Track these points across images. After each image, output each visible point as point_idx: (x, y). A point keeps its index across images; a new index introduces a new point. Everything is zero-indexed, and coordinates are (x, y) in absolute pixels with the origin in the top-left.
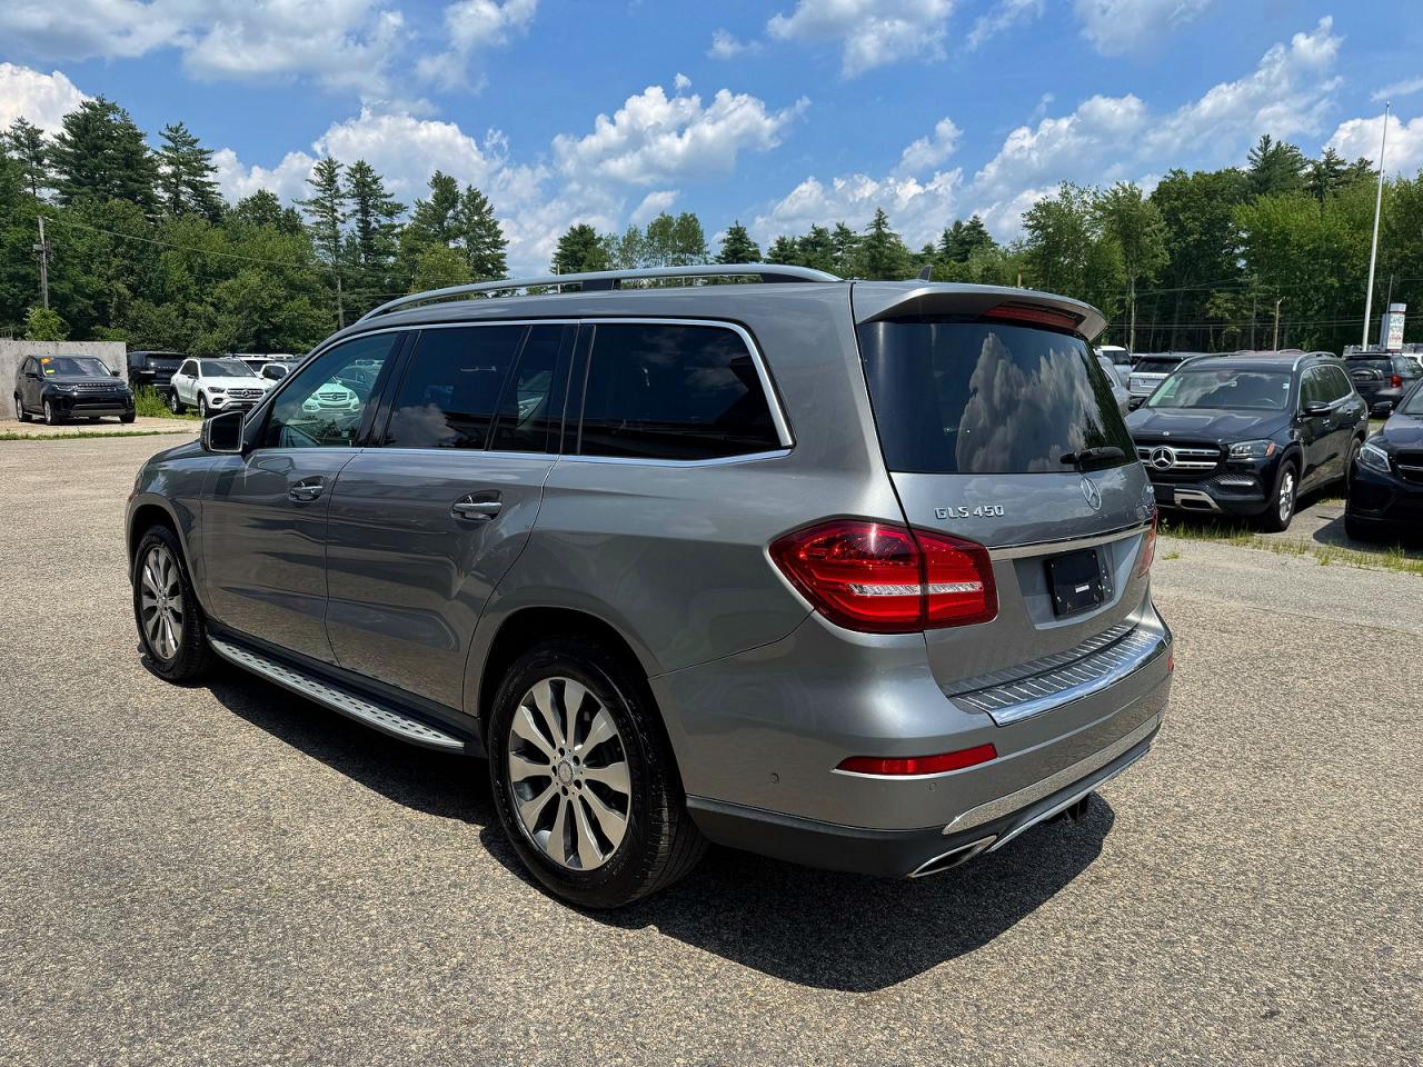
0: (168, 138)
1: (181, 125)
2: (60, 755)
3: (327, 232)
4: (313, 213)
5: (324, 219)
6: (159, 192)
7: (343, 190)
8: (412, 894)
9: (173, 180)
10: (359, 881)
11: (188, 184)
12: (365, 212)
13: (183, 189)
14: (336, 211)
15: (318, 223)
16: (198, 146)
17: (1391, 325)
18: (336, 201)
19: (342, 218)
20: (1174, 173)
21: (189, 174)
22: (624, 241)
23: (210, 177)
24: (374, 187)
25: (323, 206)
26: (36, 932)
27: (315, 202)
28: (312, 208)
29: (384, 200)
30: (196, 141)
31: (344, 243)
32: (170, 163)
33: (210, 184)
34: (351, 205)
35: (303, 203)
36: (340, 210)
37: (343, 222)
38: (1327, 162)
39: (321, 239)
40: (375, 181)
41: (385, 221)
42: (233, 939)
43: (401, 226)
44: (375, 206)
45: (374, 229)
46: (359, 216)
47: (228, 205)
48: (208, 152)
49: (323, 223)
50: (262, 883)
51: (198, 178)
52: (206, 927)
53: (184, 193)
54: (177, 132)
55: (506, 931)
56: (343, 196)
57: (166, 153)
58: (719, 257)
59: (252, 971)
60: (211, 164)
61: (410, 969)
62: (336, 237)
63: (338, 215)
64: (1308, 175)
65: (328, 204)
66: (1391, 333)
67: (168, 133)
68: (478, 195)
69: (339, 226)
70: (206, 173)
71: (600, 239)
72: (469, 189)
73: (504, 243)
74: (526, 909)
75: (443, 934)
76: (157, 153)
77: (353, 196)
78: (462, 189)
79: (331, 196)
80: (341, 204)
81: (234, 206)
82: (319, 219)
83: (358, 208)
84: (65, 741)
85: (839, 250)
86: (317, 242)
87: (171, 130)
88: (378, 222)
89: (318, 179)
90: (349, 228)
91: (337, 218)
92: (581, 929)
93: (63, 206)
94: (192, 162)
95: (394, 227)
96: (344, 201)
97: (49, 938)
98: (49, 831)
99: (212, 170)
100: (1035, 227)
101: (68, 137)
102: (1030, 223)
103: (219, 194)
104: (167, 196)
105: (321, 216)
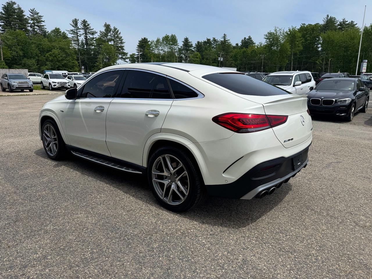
0: (31, 12)
1: (34, 9)
2: (74, 190)
3: (76, 39)
4: (72, 34)
5: (75, 36)
6: (29, 28)
7: (80, 27)
8: (211, 235)
9: (33, 25)
10: (192, 230)
11: (37, 26)
12: (86, 33)
13: (36, 27)
14: (78, 33)
15: (73, 37)
16: (39, 14)
17: (364, 65)
18: (78, 31)
19: (80, 35)
20: (302, 24)
21: (37, 23)
22: (156, 42)
23: (43, 24)
24: (88, 26)
25: (74, 32)
26: (106, 251)
27: (72, 31)
28: (71, 32)
29: (91, 30)
30: (38, 13)
31: (80, 42)
32: (32, 20)
33: (43, 26)
34: (82, 32)
35: (69, 31)
36: (79, 33)
37: (80, 36)
38: (343, 22)
39: (74, 41)
40: (88, 25)
41: (91, 36)
42: (168, 251)
43: (96, 38)
44: (89, 32)
45: (89, 38)
46: (84, 35)
47: (48, 32)
48: (42, 17)
49: (74, 36)
50: (162, 231)
51: (40, 24)
52: (157, 248)
53: (36, 28)
54: (33, 11)
55: (249, 247)
56: (80, 29)
57: (30, 17)
58: (181, 47)
59: (182, 263)
60: (43, 20)
61: (229, 261)
62: (78, 40)
63: (78, 34)
64: (338, 25)
65: (76, 31)
66: (363, 68)
67: (31, 11)
68: (116, 29)
69: (79, 38)
70: (42, 23)
71: (149, 41)
72: (114, 27)
73: (124, 43)
74: (249, 240)
75: (231, 249)
76: (28, 17)
77: (83, 29)
78: (112, 27)
79: (76, 29)
80: (79, 31)
81: (50, 32)
82: (73, 35)
83: (84, 32)
84: (73, 186)
85: (214, 45)
86: (73, 42)
87: (31, 10)
88: (90, 37)
89: (72, 24)
90: (82, 38)
91: (78, 36)
92: (270, 246)
93: (3, 32)
94: (37, 19)
95: (94, 38)
96: (80, 30)
97: (111, 253)
98: (87, 215)
99: (43, 21)
100: (267, 39)
101: (3, 12)
102: (266, 37)
103: (46, 28)
104: (31, 29)
105: (74, 35)
